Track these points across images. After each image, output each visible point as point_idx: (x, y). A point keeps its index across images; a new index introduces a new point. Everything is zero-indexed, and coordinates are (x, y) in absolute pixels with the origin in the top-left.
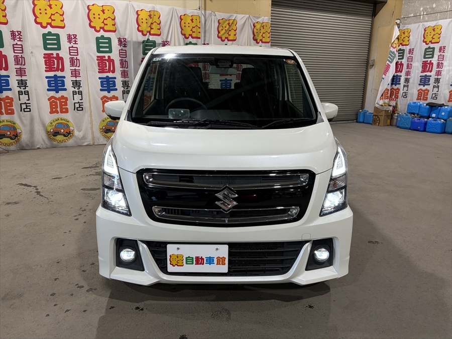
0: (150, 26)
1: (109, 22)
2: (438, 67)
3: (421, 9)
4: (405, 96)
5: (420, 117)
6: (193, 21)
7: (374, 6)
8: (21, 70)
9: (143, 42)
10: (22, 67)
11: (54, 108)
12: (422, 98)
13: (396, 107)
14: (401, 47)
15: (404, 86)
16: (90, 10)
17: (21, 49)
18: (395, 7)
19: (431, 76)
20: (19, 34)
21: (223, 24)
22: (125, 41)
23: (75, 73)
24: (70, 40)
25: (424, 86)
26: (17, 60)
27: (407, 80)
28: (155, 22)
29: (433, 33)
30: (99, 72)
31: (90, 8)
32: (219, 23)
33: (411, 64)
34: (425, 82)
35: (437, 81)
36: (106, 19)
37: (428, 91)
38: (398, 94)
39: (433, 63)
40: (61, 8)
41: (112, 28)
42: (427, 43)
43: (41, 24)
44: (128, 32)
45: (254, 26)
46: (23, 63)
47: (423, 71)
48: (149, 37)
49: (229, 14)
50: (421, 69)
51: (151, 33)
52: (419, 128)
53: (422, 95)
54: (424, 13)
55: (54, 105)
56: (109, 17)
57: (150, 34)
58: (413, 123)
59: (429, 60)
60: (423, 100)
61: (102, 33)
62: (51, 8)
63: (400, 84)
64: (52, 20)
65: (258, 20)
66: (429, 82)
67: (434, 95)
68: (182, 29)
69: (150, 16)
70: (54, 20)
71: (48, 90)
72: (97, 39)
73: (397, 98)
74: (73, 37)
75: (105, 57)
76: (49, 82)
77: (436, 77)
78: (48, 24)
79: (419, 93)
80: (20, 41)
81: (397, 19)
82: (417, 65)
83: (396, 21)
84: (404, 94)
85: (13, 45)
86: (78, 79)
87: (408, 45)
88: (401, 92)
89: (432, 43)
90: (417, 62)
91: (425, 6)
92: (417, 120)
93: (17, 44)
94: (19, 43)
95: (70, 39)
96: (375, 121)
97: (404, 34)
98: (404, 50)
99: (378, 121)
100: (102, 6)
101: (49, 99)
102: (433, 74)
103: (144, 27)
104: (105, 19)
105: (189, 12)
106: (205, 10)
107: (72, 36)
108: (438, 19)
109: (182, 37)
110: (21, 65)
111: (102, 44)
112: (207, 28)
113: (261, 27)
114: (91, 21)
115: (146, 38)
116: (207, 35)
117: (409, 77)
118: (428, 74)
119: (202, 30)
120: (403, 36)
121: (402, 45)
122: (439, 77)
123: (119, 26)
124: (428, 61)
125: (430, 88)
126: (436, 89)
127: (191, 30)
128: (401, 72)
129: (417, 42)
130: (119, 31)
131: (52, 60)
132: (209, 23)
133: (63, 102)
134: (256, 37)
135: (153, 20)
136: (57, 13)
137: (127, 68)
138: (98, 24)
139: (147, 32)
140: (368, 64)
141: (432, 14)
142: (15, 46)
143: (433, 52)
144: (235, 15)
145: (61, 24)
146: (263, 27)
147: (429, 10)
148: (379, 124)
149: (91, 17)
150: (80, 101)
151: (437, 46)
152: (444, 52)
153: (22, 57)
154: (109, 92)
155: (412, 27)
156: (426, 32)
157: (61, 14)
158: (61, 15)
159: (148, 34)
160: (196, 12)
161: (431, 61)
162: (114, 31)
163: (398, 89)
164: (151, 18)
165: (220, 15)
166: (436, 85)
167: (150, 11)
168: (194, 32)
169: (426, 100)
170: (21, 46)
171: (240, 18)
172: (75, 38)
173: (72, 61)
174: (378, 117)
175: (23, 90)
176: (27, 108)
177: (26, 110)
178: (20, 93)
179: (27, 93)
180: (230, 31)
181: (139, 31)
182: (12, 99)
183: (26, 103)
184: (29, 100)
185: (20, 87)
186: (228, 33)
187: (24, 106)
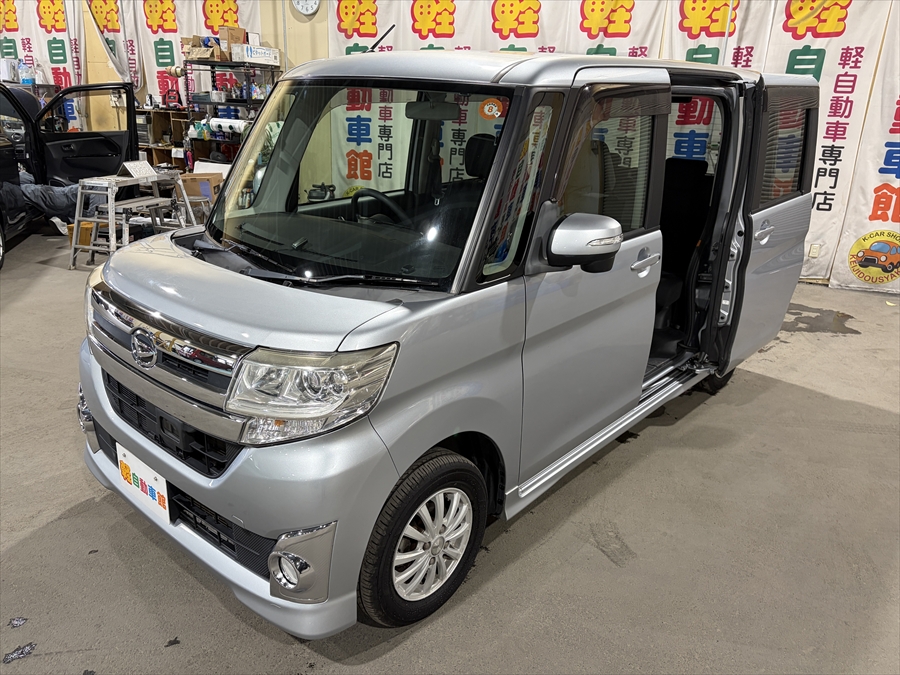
0: (608, 18)
1: (528, 17)
8: (386, 111)
9: (589, 52)
36: (524, 13)
41: (533, 30)
43: (420, 32)
48: (602, 40)
51: (610, 31)
56: (530, 8)
57: (607, 35)
64: (437, 24)
78: (430, 31)
103: (595, 20)
104: (520, 13)
109: (679, 35)
115: (594, 44)
116: (749, 25)
123: (545, 24)
127: (710, 17)
130: (543, 33)
135: (616, 4)
136: (445, 9)
138: (507, 22)
139: (600, 30)
149: (497, 11)
157: (452, 11)
158: (450, 13)
159: (602, 34)
162: (534, 35)
168: (717, 21)
175: (385, 143)
176: (387, 172)
177: (385, 175)
178: (381, 147)
179: (390, 148)
180: (828, 9)
181: (583, 29)
182: (370, 156)
183: (386, 164)
184: (390, 159)
185: (381, 137)
186: (818, 17)
187: (383, 169)
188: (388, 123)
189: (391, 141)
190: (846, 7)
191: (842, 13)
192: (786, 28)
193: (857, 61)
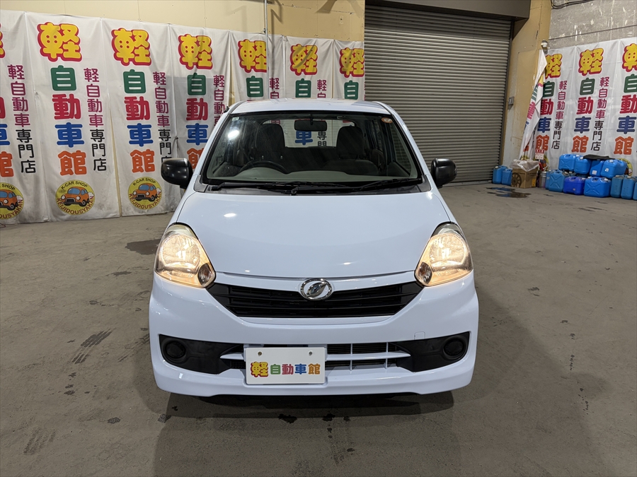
0: (197, 57)
1: (141, 51)
2: (600, 107)
3: (575, 27)
4: (556, 146)
5: (576, 175)
6: (257, 48)
7: (511, 24)
8: (22, 117)
9: (189, 77)
10: (24, 113)
11: (67, 167)
12: (579, 148)
13: (545, 162)
14: (549, 79)
15: (555, 133)
16: (115, 37)
17: (22, 89)
18: (539, 25)
19: (590, 119)
20: (20, 70)
21: (298, 52)
22: (163, 77)
23: (96, 120)
24: (88, 77)
25: (581, 133)
26: (17, 104)
27: (558, 125)
28: (204, 50)
29: (592, 59)
30: (128, 119)
31: (116, 33)
32: (293, 51)
33: (563, 103)
34: (582, 127)
35: (599, 124)
36: (138, 48)
37: (587, 139)
38: (547, 143)
39: (592, 101)
40: (76, 35)
41: (146, 60)
42: (585, 73)
43: (48, 55)
44: (167, 64)
45: (342, 54)
46: (25, 108)
47: (580, 112)
48: (196, 70)
49: (306, 39)
50: (576, 109)
51: (200, 65)
52: (574, 189)
53: (579, 144)
54: (578, 32)
55: (66, 163)
56: (141, 46)
57: (198, 67)
58: (566, 183)
59: (588, 96)
60: (581, 151)
61: (132, 66)
62: (63, 35)
63: (549, 130)
64: (64, 50)
65: (346, 46)
66: (588, 126)
67: (595, 145)
68: (241, 60)
69: (197, 43)
70: (67, 50)
71: (59, 143)
72: (126, 74)
73: (546, 149)
74: (92, 73)
75: (135, 98)
76: (60, 134)
77: (598, 120)
78: (58, 55)
79: (574, 142)
80: (21, 78)
81: (543, 41)
82: (572, 104)
83: (542, 44)
84: (555, 144)
85: (12, 84)
86: (99, 128)
87: (558, 76)
88: (551, 140)
89: (591, 73)
90: (571, 100)
91: (580, 24)
92: (572, 179)
93: (16, 83)
94: (20, 81)
95: (88, 74)
96: (515, 181)
97: (553, 61)
98: (553, 84)
99: (519, 182)
100: (132, 31)
101: (60, 156)
102: (593, 115)
103: (190, 58)
104: (135, 48)
105: (251, 37)
106: (273, 33)
107: (92, 71)
108: (598, 40)
109: (241, 70)
110: (22, 110)
111: (132, 81)
112: (276, 57)
113: (350, 55)
114: (116, 51)
115: (191, 72)
116: (276, 66)
117: (561, 120)
118: (586, 115)
119: (269, 61)
120: (552, 64)
121: (551, 77)
122: (601, 119)
123: (155, 57)
124: (585, 98)
125: (589, 134)
126: (597, 137)
127: (254, 61)
128: (550, 113)
129: (571, 71)
130: (154, 63)
131: (64, 104)
132: (279, 51)
133: (79, 159)
134: (345, 68)
135: (201, 49)
136: (70, 40)
137: (167, 113)
138: (126, 54)
139: (194, 64)
140: (505, 103)
141: (590, 33)
142: (14, 85)
143: (593, 85)
144: (315, 40)
145: (77, 56)
146: (354, 54)
147: (586, 29)
148: (520, 185)
149: (117, 45)
150: (103, 158)
151: (597, 78)
152: (607, 86)
153: (23, 100)
154: (141, 145)
155: (564, 51)
156: (583, 58)
157: (77, 42)
158: (75, 44)
159: (195, 66)
160: (260, 37)
161: (590, 98)
162: (149, 64)
163: (547, 137)
164: (198, 45)
165: (294, 40)
166: (598, 131)
167: (197, 37)
168: (258, 63)
169: (585, 151)
170: (22, 86)
171: (322, 44)
172: (95, 73)
173: (92, 103)
174: (519, 176)
175: (25, 144)
176: (30, 168)
177: (28, 170)
178: (21, 148)
179: (30, 148)
180: (308, 61)
181: (182, 63)
182: (10, 156)
183: (28, 161)
184: (33, 157)
185: (21, 140)
186: (305, 64)
187: (26, 165)
188: (26, 128)
189: (31, 142)
190: (315, 60)
191: (314, 63)
192: (292, 69)
193: (324, 87)
